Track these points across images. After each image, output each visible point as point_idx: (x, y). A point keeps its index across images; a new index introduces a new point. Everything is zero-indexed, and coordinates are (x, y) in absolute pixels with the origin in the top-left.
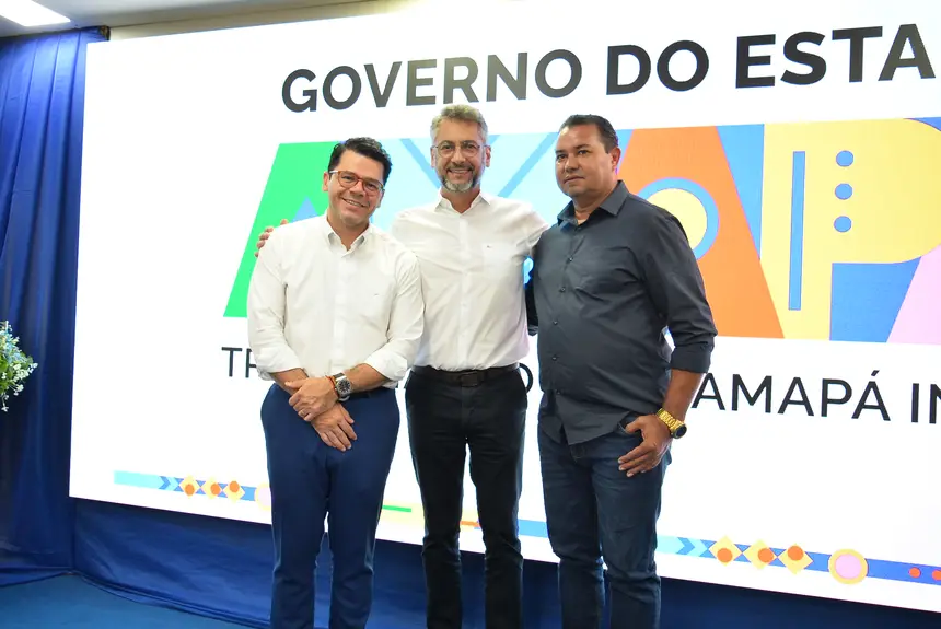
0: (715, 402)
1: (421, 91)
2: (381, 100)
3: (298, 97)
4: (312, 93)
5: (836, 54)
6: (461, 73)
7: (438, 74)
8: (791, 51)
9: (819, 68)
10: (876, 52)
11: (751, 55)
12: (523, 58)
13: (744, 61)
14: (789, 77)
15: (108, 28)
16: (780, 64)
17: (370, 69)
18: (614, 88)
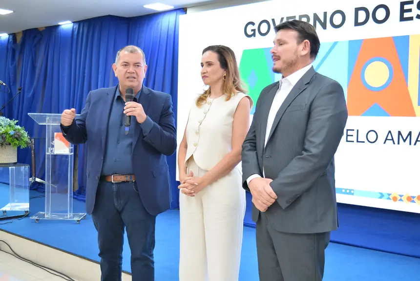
0: (392, 141)
3: (250, 32)
4: (254, 30)
11: (405, 8)
12: (325, 14)
13: (403, 11)
14: (418, 17)
15: (186, 8)
16: (415, 12)
17: (273, 20)
18: (357, 24)
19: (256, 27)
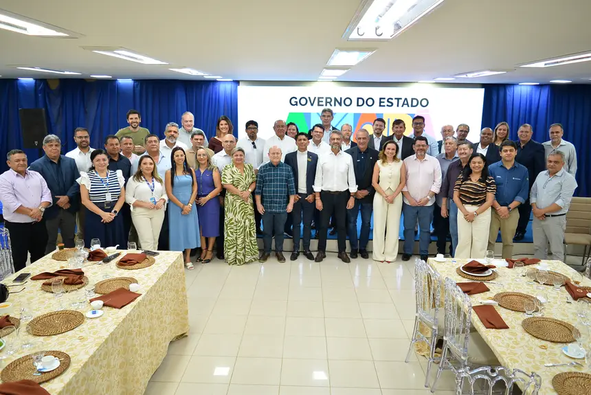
1: (320, 103)
2: (312, 105)
3: (293, 102)
4: (296, 102)
5: (395, 102)
6: (329, 100)
7: (324, 100)
8: (388, 101)
9: (392, 104)
10: (401, 102)
12: (341, 98)
13: (380, 102)
14: (388, 105)
15: (239, 81)
16: (386, 103)
17: (309, 98)
18: (358, 105)
19: (298, 100)
